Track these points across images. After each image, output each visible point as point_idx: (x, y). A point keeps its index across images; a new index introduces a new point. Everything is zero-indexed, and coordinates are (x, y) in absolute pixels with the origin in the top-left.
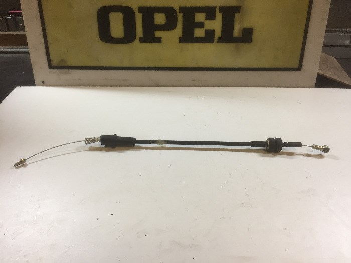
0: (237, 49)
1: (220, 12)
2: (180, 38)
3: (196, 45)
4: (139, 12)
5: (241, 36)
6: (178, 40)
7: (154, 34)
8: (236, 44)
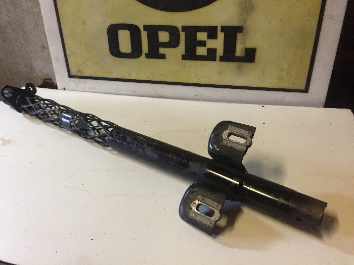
0: (239, 68)
1: (221, 31)
2: (183, 55)
3: (198, 63)
4: (144, 30)
5: (243, 56)
6: (181, 57)
7: (158, 51)
8: (239, 63)
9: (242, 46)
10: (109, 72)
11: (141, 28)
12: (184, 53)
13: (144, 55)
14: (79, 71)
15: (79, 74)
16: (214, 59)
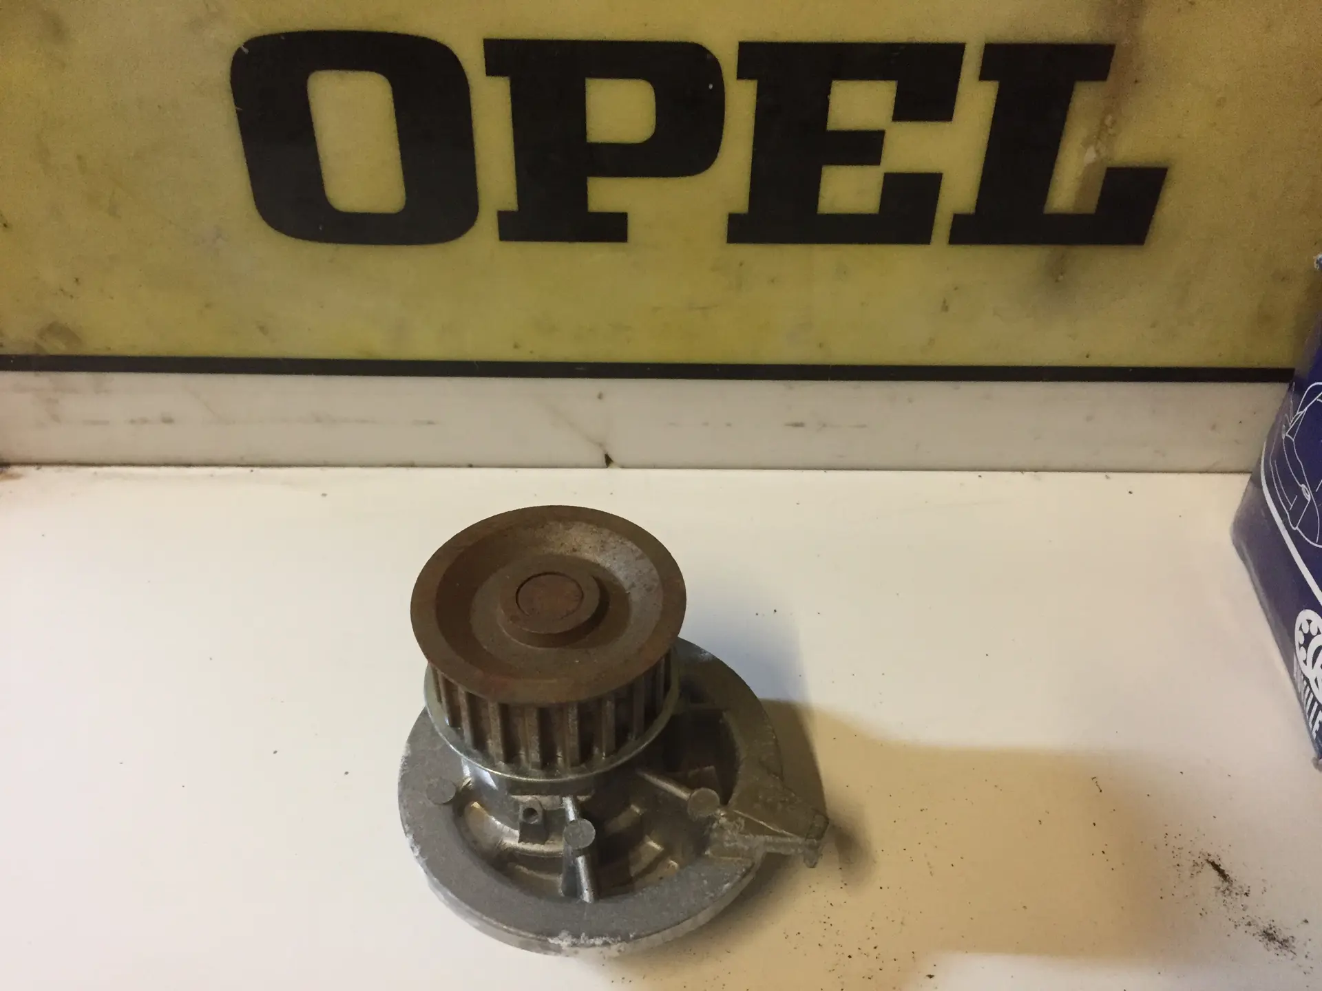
0: (1056, 276)
1: (984, 76)
2: (733, 219)
3: (824, 256)
4: (493, 69)
5: (1090, 206)
6: (722, 227)
7: (582, 195)
8: (1060, 249)
9: (1090, 156)
10: (263, 329)
11: (472, 60)
12: (741, 204)
13: (486, 223)
14: (54, 329)
15: (58, 347)
16: (918, 233)
